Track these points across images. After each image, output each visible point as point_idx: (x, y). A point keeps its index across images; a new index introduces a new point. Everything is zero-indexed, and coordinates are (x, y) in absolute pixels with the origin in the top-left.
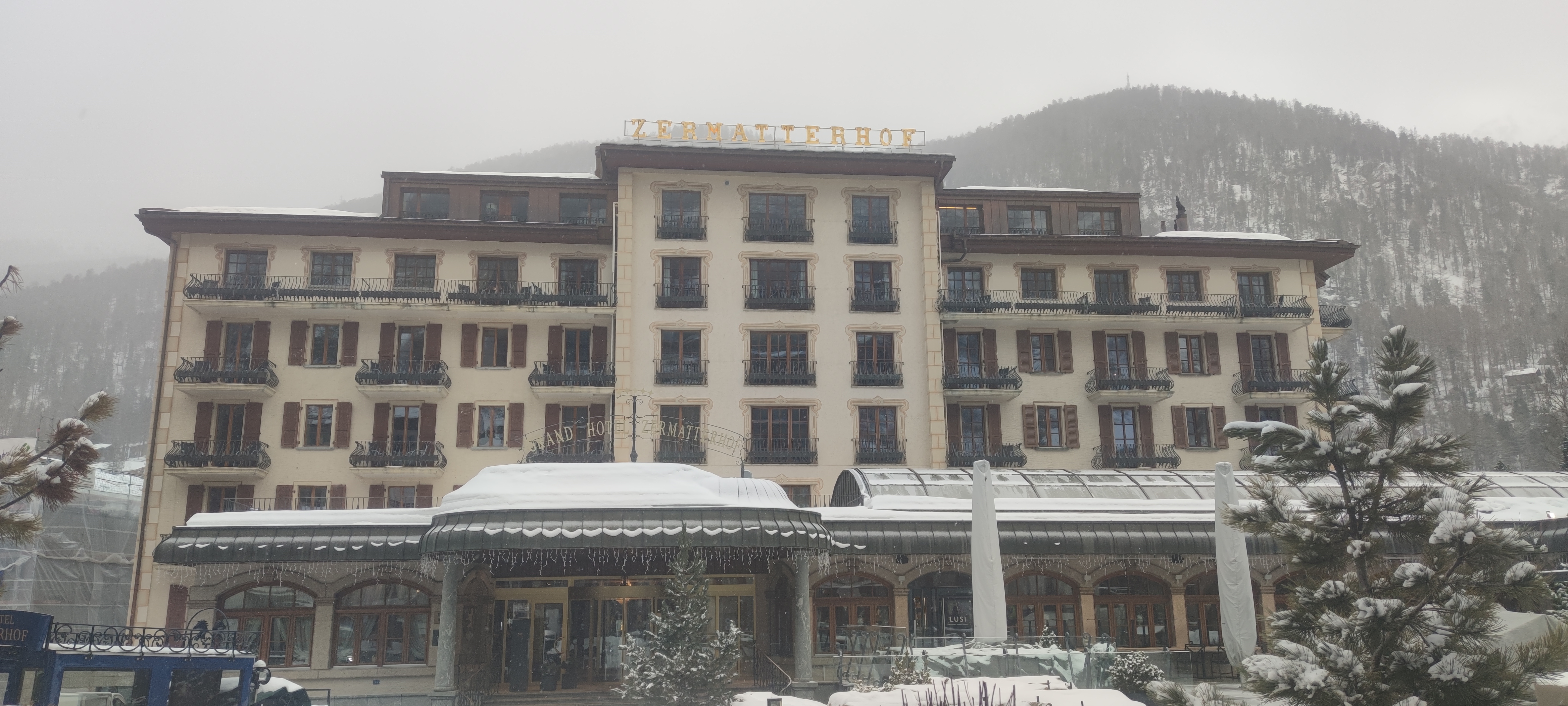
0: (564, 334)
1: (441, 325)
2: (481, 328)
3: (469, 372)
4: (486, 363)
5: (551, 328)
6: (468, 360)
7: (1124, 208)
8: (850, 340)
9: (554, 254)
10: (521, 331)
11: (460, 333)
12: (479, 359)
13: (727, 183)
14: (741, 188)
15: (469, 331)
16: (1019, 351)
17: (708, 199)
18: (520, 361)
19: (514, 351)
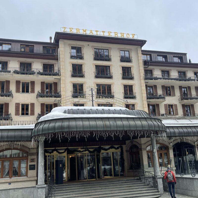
0: (45, 84)
1: (10, 81)
2: (21, 82)
3: (18, 94)
4: (23, 91)
5: (42, 82)
6: (18, 91)
7: (183, 56)
8: (122, 87)
9: (41, 62)
10: (33, 83)
11: (15, 83)
12: (21, 90)
13: (88, 45)
14: (92, 47)
15: (18, 82)
16: (162, 91)
17: (84, 49)
18: (33, 91)
19: (31, 89)
